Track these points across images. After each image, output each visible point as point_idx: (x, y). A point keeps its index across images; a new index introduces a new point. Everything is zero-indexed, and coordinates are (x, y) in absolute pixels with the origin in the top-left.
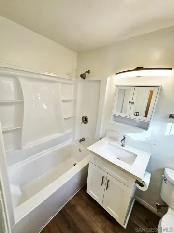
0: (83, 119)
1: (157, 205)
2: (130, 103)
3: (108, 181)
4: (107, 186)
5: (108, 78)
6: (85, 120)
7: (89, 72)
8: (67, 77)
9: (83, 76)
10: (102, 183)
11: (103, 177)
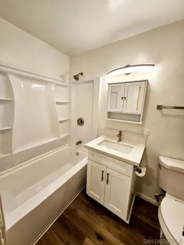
0: (78, 121)
1: (156, 196)
2: (122, 98)
3: (108, 174)
4: (108, 181)
5: (101, 78)
6: (81, 122)
7: (82, 74)
8: (60, 79)
9: (76, 78)
10: (102, 178)
11: (103, 172)
